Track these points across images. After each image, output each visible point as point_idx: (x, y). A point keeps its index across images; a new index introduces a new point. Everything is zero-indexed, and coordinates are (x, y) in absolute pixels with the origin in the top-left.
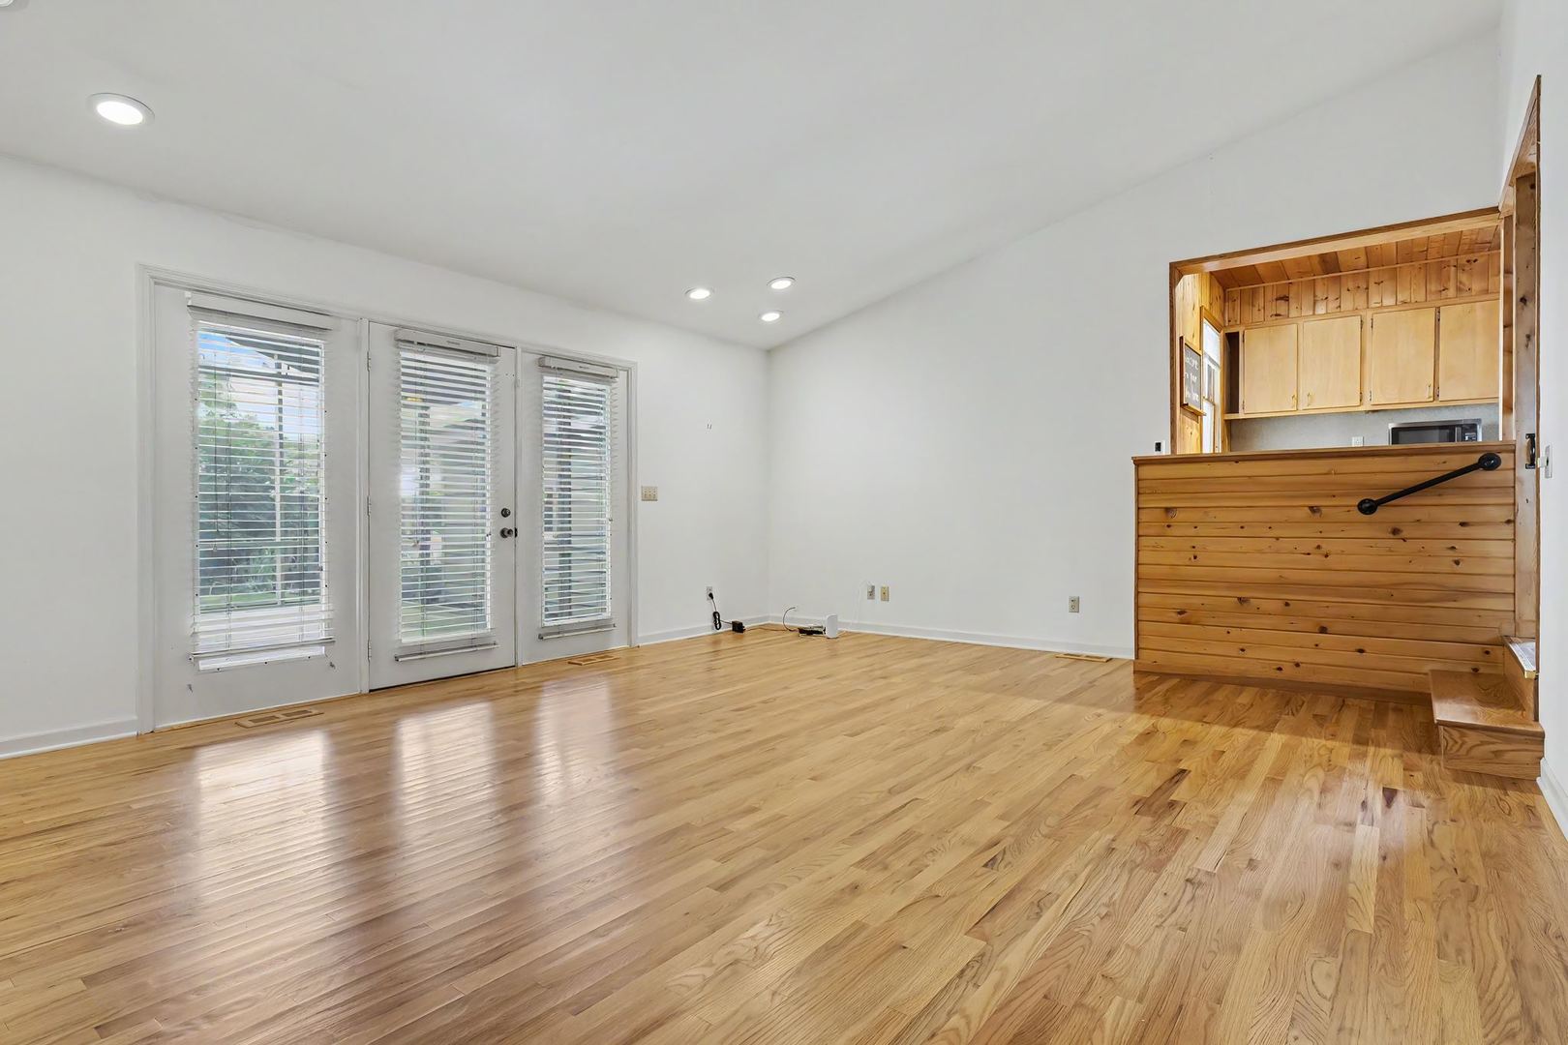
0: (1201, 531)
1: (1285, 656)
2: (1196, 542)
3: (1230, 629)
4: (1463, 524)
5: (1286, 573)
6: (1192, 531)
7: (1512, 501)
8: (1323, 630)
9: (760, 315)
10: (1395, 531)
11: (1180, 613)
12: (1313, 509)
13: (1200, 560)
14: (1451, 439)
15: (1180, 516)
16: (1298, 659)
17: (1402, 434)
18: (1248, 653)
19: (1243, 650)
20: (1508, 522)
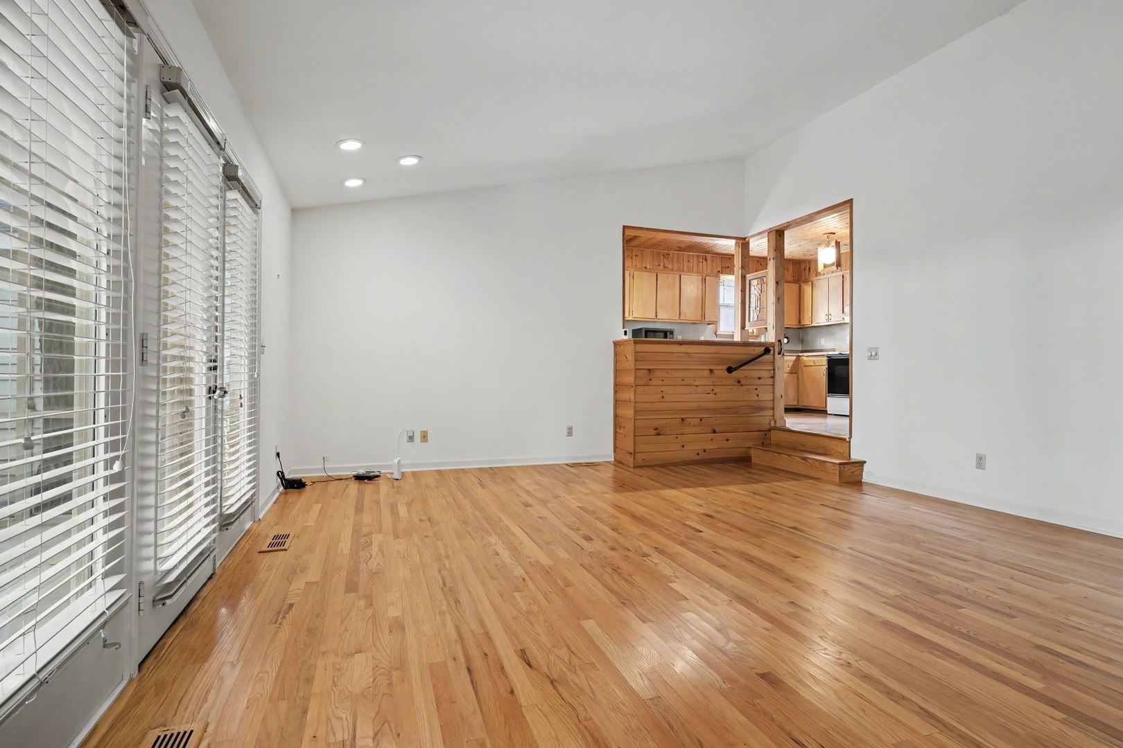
0: (665, 382)
1: (700, 447)
2: (664, 389)
3: (678, 436)
4: (759, 378)
5: (701, 404)
6: (661, 383)
7: (772, 368)
8: (714, 432)
9: (343, 182)
10: (739, 382)
11: (656, 429)
12: (711, 371)
13: (666, 399)
14: (666, 337)
15: (657, 374)
16: (705, 448)
17: (649, 333)
18: (685, 448)
19: (683, 446)
20: (772, 377)
